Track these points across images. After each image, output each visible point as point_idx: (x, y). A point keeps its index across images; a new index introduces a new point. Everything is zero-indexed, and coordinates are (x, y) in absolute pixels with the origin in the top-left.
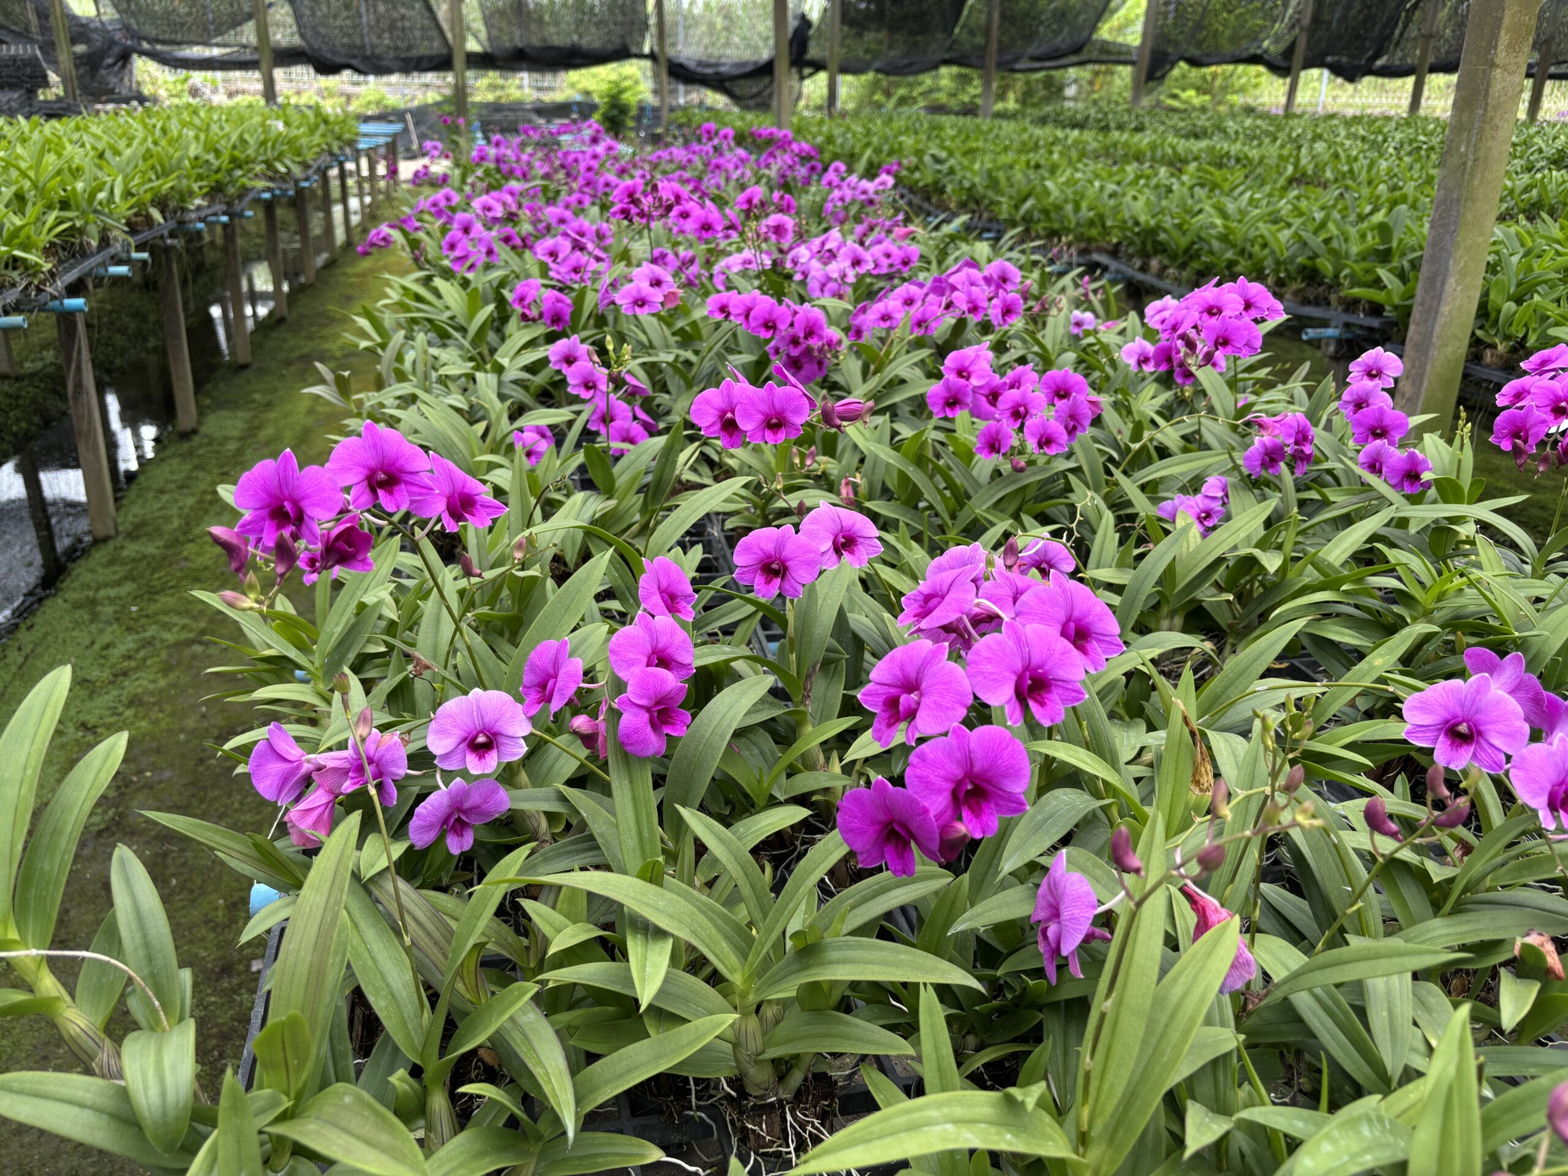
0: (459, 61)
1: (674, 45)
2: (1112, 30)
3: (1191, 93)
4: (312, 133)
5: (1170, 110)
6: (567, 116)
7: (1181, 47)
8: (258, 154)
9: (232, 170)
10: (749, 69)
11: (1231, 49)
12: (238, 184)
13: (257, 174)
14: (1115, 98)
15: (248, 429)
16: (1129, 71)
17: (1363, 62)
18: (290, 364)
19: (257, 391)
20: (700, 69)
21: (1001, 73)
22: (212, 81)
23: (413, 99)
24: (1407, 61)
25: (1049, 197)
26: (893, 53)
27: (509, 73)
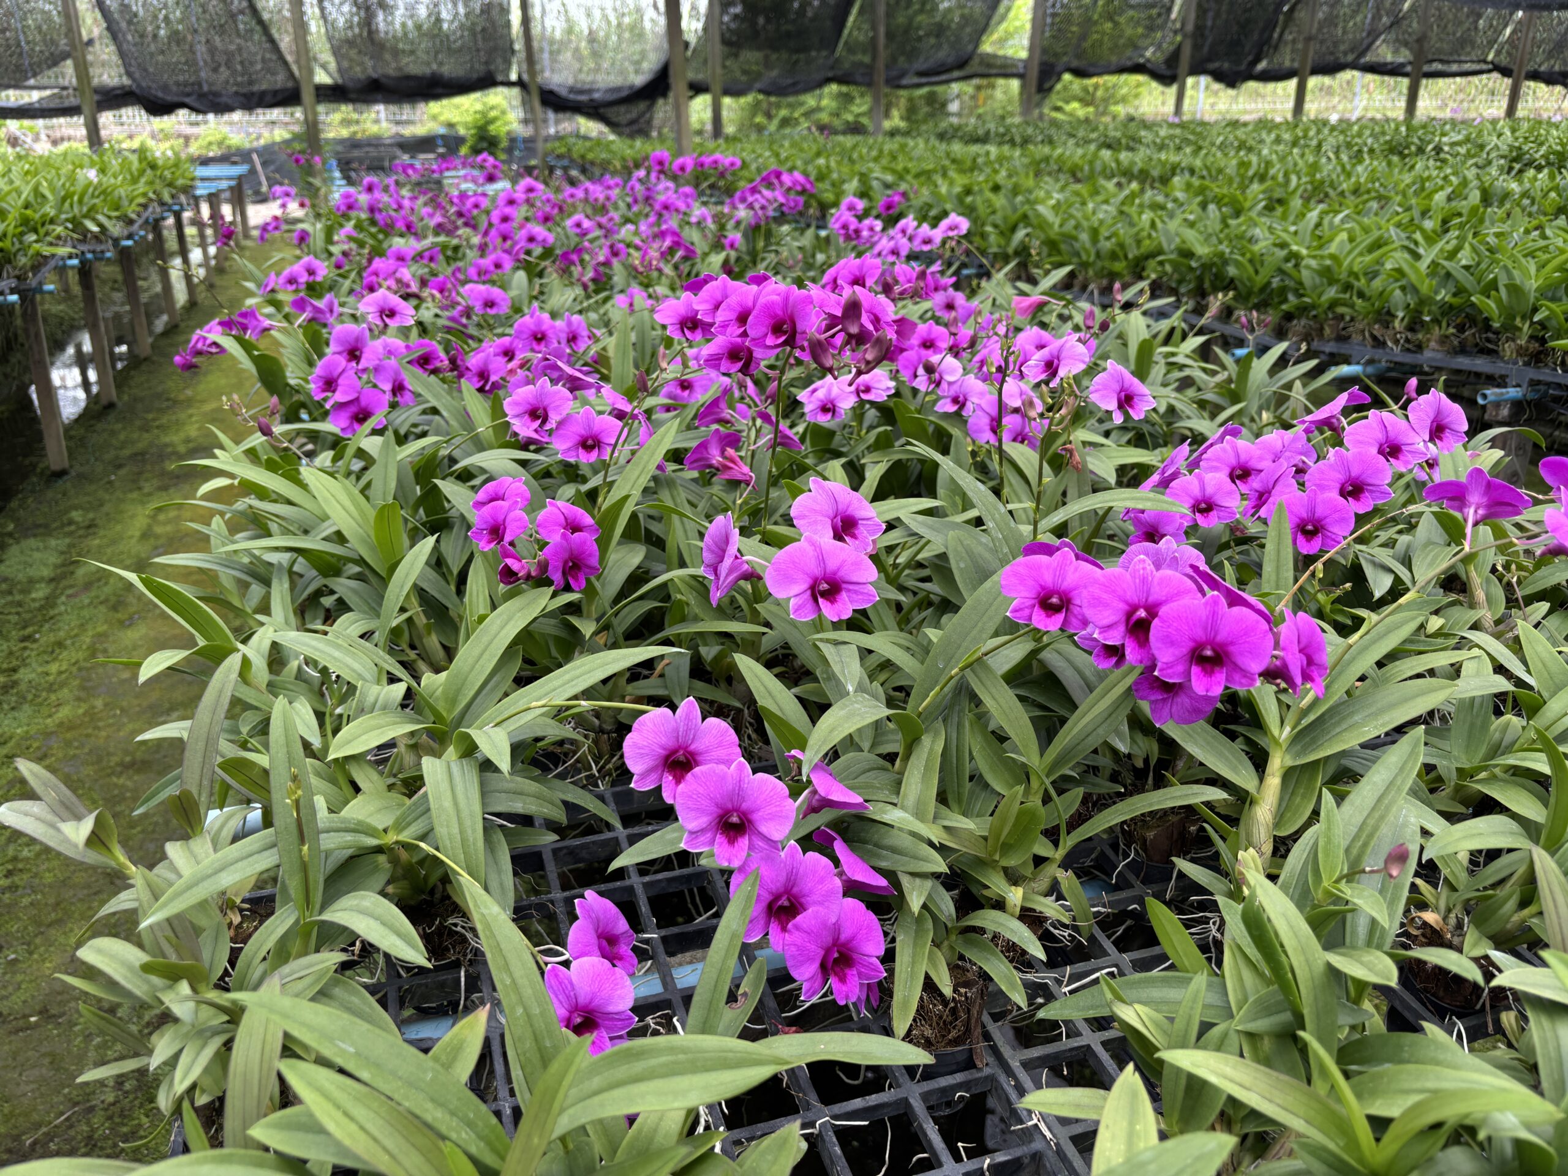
0: (307, 95)
1: (542, 71)
2: (993, 43)
3: (1075, 105)
4: (135, 180)
5: (1054, 123)
6: (433, 151)
7: (1065, 59)
8: (60, 212)
9: (22, 234)
10: (624, 94)
11: (1114, 59)
12: (31, 252)
13: (59, 237)
14: (1000, 112)
15: (63, 565)
16: (1015, 84)
17: (1243, 67)
18: (120, 466)
19: (76, 508)
20: (572, 96)
21: (887, 90)
22: (31, 129)
23: (258, 138)
24: (1287, 64)
25: (1051, 226)
26: (774, 73)
27: (364, 107)
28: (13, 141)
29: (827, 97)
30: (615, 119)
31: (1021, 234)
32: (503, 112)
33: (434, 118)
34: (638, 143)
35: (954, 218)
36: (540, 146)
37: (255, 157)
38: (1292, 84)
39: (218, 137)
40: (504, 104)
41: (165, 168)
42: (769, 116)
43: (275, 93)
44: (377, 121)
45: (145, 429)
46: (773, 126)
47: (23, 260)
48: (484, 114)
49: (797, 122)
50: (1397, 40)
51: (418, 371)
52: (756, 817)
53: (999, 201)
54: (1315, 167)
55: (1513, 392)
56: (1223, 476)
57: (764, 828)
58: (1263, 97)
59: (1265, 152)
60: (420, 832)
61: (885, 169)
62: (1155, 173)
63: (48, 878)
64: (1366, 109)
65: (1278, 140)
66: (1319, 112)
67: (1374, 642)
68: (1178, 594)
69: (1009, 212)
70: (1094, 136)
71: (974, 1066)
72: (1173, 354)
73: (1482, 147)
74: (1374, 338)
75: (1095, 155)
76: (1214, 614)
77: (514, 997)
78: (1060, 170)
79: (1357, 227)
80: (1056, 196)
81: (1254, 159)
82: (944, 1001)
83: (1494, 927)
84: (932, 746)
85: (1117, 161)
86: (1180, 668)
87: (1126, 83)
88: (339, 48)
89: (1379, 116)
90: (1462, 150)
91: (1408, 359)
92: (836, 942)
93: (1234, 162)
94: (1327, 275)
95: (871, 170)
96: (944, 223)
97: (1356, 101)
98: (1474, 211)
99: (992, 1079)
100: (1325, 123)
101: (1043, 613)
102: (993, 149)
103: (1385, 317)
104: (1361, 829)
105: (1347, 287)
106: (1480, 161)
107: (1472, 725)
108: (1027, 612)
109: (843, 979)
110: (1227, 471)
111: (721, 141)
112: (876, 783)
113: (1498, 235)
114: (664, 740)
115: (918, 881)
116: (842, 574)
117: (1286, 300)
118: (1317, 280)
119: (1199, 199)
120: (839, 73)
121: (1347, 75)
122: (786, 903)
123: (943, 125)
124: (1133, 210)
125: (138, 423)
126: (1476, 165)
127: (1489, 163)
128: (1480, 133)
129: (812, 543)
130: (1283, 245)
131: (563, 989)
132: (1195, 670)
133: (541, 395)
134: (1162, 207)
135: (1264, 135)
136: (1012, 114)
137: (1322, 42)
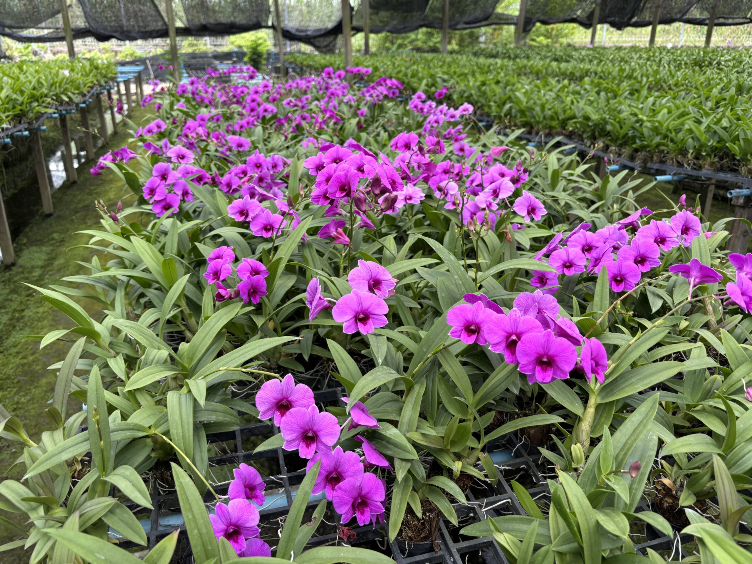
0: (172, 32)
1: (284, 21)
2: (502, 8)
3: (542, 38)
4: (87, 75)
5: (531, 47)
6: (231, 59)
7: (537, 15)
8: (50, 91)
9: (31, 102)
10: (323, 32)
11: (561, 15)
12: (35, 111)
13: (49, 103)
14: (504, 42)
15: (48, 260)
16: (512, 28)
17: (625, 20)
18: (77, 212)
19: (56, 232)
20: (297, 33)
21: (450, 31)
22: (43, 47)
23: (150, 52)
24: (647, 19)
25: (521, 102)
26: (395, 22)
27: (199, 38)
28: (35, 53)
29: (421, 34)
30: (317, 44)
31: (507, 106)
32: (265, 41)
33: (232, 43)
34: (328, 57)
35: (466, 105)
36: (282, 57)
37: (148, 61)
38: (650, 28)
39: (131, 52)
40: (266, 36)
41: (102, 69)
42: (392, 43)
43: (158, 31)
44: (205, 45)
45: (90, 194)
46: (394, 48)
47: (31, 115)
48: (255, 41)
49: (406, 46)
50: (702, 7)
51: (195, 184)
52: (320, 434)
53: (498, 90)
54: (657, 72)
55: (745, 192)
56: (578, 250)
57: (323, 440)
58: (635, 34)
59: (633, 64)
60: (163, 431)
61: (444, 73)
62: (578, 74)
63: (33, 412)
64: (686, 41)
65: (640, 57)
66: (663, 42)
67: (643, 342)
68: (532, 329)
69: (502, 95)
70: (549, 54)
71: (434, 550)
72: (572, 175)
73: (741, 62)
74: (678, 162)
75: (549, 65)
76: (548, 341)
77: (193, 525)
78: (531, 72)
79: (673, 106)
80: (527, 87)
81: (627, 67)
82: (418, 520)
83: (697, 489)
84: (419, 390)
85: (559, 68)
86: (531, 367)
87: (567, 27)
88: (188, 9)
89: (692, 45)
90: (731, 64)
91: (695, 173)
92: (360, 495)
93: (617, 69)
94: (656, 130)
95: (437, 73)
96: (461, 108)
97: (681, 37)
98: (732, 97)
99: (442, 557)
100: (664, 48)
101: (466, 334)
102: (499, 61)
103: (683, 152)
104: (625, 445)
105: (666, 137)
106: (740, 70)
107: (695, 382)
108: (458, 333)
109: (362, 513)
110: (580, 247)
111: (368, 56)
112: (390, 409)
113: (743, 110)
114: (275, 395)
115: (404, 463)
116: (370, 310)
117: (635, 143)
118: (651, 133)
119: (596, 89)
120: (426, 22)
121: (677, 24)
122: (335, 476)
123: (476, 48)
124: (563, 95)
125: (87, 191)
126: (738, 72)
127: (743, 71)
128: (741, 55)
129: (357, 295)
130: (636, 115)
131: (223, 514)
132: (538, 368)
133: (246, 203)
134: (578, 93)
135: (633, 55)
136: (510, 43)
137: (665, 8)
